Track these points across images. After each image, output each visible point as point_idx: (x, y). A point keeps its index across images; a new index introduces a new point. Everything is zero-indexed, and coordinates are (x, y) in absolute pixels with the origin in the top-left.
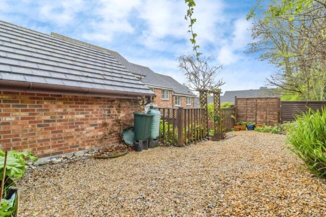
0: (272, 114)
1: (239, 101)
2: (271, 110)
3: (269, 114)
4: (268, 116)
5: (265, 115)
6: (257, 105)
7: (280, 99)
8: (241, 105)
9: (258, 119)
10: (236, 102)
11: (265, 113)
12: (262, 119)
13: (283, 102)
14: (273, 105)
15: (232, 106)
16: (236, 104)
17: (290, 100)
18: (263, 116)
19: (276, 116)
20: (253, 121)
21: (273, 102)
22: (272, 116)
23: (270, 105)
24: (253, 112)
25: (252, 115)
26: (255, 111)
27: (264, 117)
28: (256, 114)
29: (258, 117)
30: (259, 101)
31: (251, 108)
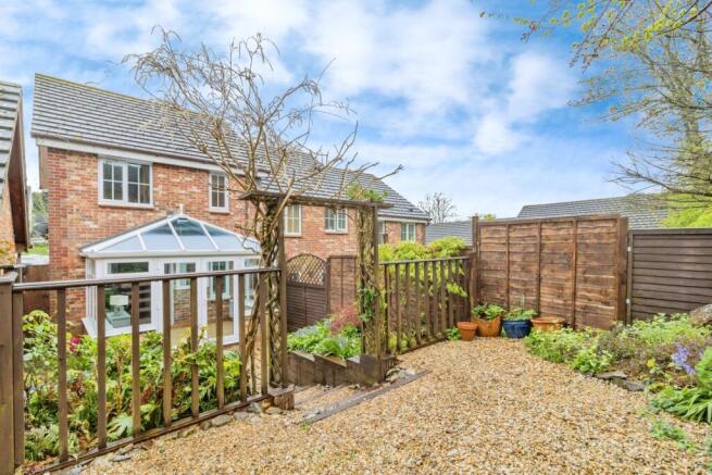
0: (597, 282)
1: (484, 234)
2: (595, 264)
3: (586, 280)
4: (580, 286)
5: (570, 284)
6: (542, 246)
7: (625, 221)
8: (491, 247)
9: (546, 299)
10: (476, 236)
11: (570, 274)
12: (559, 297)
13: (639, 235)
14: (600, 246)
15: (463, 251)
16: (475, 245)
17: (690, 226)
18: (561, 288)
19: (610, 290)
20: (528, 305)
21: (598, 236)
22: (597, 288)
23: (587, 246)
24: (528, 272)
25: (525, 283)
26: (535, 268)
27: (568, 292)
28: (539, 280)
29: (544, 290)
30: (548, 231)
31: (523, 259)
